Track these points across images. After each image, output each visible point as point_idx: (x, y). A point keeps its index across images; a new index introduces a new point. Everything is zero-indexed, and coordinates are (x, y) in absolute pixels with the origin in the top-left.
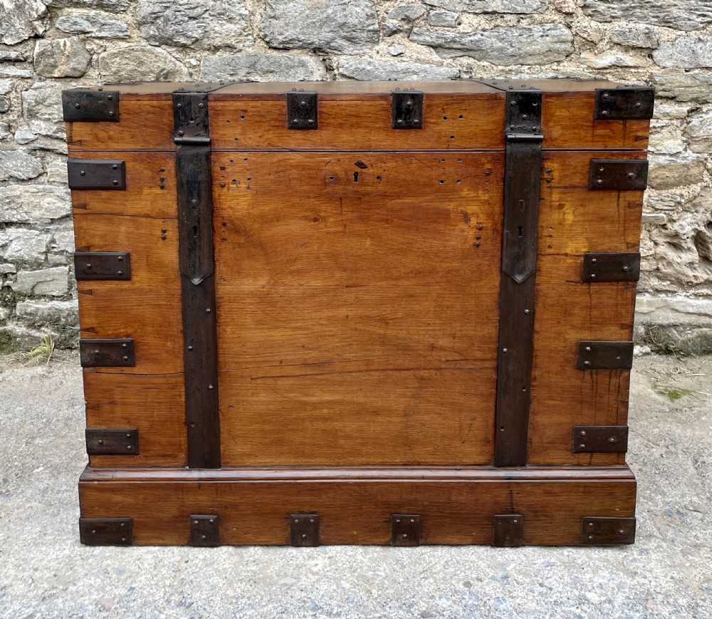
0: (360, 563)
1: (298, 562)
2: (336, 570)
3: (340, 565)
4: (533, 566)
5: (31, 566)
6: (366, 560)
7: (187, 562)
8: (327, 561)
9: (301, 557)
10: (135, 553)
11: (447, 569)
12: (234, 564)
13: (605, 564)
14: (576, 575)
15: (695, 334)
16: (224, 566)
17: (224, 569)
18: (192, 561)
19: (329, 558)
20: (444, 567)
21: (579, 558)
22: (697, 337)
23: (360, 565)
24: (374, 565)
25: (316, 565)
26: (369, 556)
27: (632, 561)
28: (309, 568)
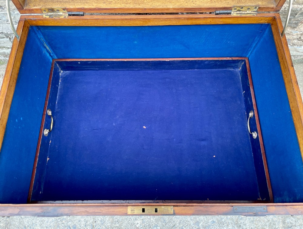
0: (152, 222)
1: (132, 222)
2: (144, 226)
3: (145, 224)
4: (208, 223)
5: (45, 226)
6: (154, 220)
7: (95, 222)
8: (141, 221)
9: (132, 219)
10: (78, 218)
11: (180, 225)
12: (111, 223)
13: (232, 221)
14: (221, 228)
15: (301, 58)
16: (108, 225)
17: (108, 226)
18: (97, 222)
19: (142, 220)
20: (179, 224)
21: (224, 218)
22: (301, 59)
23: (152, 223)
24: (157, 223)
25: (138, 223)
26: (155, 218)
27: (240, 219)
28: (136, 225)
